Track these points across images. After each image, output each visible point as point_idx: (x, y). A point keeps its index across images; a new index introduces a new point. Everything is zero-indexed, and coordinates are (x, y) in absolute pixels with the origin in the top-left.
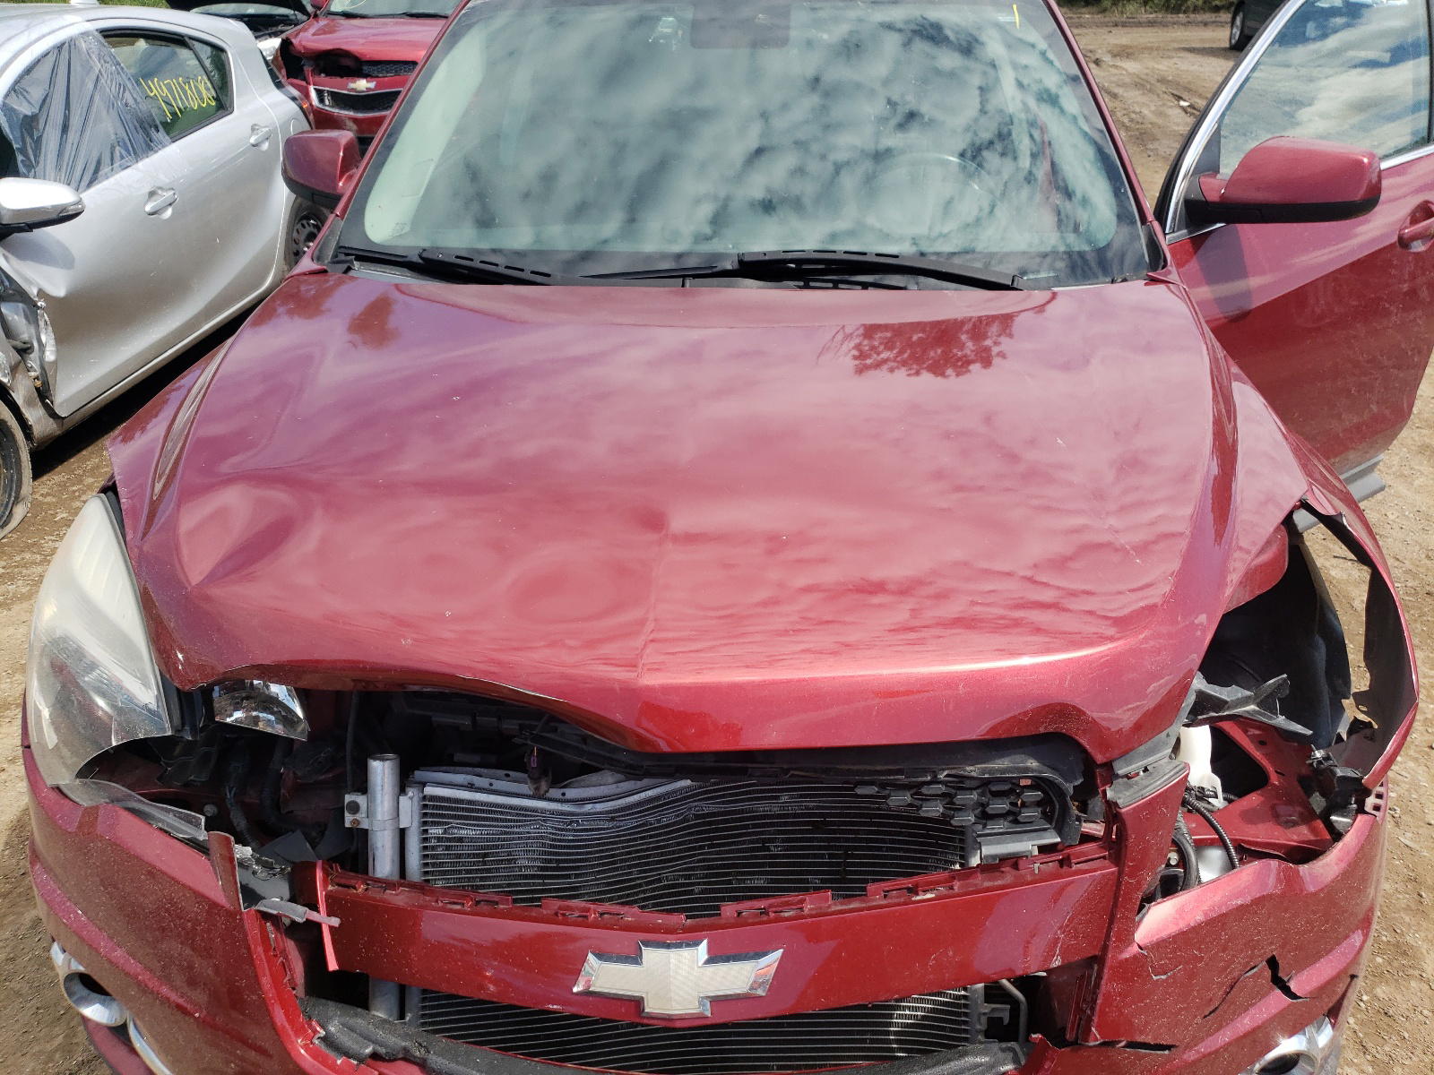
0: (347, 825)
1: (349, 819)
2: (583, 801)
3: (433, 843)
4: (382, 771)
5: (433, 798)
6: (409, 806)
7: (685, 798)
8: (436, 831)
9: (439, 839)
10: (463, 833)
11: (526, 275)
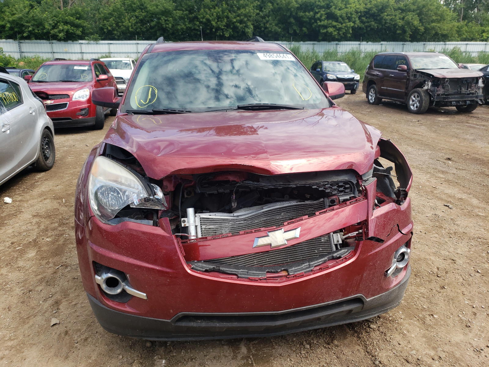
0: (183, 226)
1: (183, 225)
2: (238, 216)
3: (203, 229)
4: (191, 211)
5: (203, 218)
6: (198, 220)
7: (261, 215)
8: (203, 227)
9: (205, 229)
10: (210, 227)
11: (177, 111)
